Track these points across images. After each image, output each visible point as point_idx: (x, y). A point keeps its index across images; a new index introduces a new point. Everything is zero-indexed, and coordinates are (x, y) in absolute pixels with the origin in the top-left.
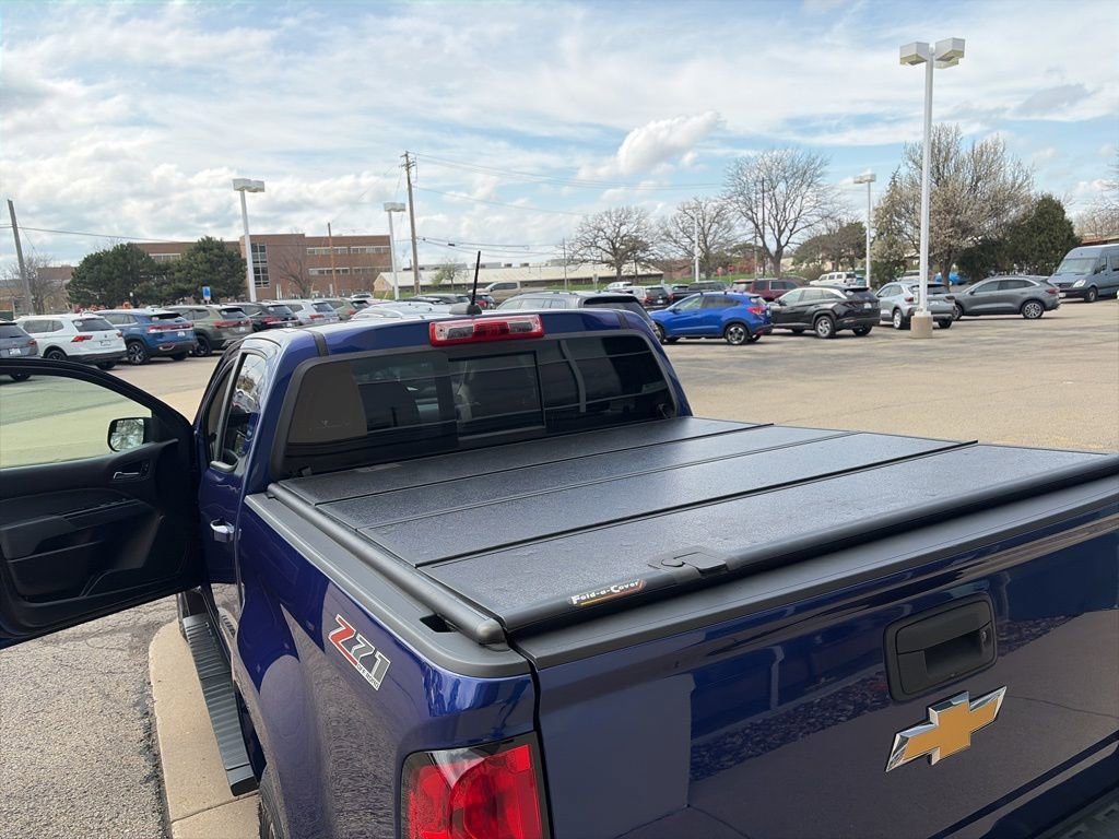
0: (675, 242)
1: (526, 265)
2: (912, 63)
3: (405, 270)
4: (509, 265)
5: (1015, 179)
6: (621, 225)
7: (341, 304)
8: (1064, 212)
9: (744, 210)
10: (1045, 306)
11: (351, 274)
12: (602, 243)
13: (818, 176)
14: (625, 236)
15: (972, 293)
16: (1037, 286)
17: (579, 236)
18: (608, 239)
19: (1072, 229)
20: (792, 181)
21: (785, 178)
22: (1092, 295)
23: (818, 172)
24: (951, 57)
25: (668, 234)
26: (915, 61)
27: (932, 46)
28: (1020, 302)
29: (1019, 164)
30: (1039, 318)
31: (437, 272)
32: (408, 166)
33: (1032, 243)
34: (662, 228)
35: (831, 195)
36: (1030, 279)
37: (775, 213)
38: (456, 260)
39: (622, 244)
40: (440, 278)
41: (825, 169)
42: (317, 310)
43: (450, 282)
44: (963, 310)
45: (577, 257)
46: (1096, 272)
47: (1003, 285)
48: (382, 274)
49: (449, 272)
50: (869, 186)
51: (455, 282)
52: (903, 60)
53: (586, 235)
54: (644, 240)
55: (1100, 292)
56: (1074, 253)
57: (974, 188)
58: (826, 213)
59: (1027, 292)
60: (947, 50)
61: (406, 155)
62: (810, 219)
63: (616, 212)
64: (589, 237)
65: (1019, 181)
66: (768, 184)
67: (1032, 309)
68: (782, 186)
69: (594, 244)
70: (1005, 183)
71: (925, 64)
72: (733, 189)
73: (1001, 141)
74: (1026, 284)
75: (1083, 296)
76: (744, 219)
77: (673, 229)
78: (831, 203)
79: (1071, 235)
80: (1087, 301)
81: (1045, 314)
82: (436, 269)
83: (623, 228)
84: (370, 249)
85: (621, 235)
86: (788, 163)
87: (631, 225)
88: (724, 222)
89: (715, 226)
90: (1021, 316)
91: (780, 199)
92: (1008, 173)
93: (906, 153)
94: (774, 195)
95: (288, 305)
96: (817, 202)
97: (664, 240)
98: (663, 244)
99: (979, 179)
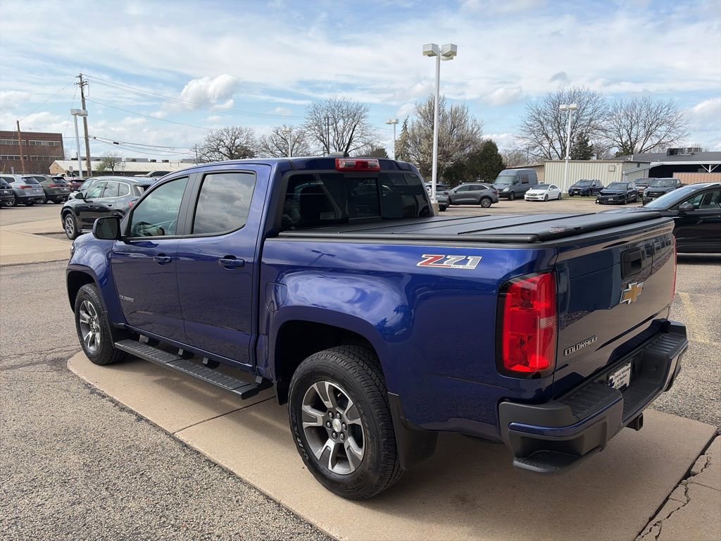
0: (271, 152)
1: (167, 161)
2: (429, 56)
3: (72, 159)
4: (154, 161)
5: (473, 129)
6: (235, 139)
7: (43, 179)
8: (497, 150)
9: (318, 135)
10: (492, 201)
11: (29, 160)
12: (222, 150)
13: (363, 118)
14: (238, 146)
15: (455, 192)
16: (487, 190)
17: (207, 143)
18: (227, 147)
19: (501, 159)
20: (346, 120)
21: (343, 117)
22: (512, 197)
23: (363, 116)
24: (450, 55)
25: (266, 147)
26: (431, 54)
27: (440, 47)
28: (480, 198)
29: (475, 120)
30: (489, 207)
31: (101, 162)
32: (82, 84)
33: (482, 166)
34: (263, 143)
35: (370, 130)
36: (485, 185)
37: (337, 138)
38: (116, 155)
39: (236, 151)
40: (102, 167)
41: (367, 113)
42: (27, 182)
43: (111, 170)
44: (451, 201)
45: (205, 158)
46: (514, 184)
47: (471, 188)
48: (56, 161)
49: (111, 162)
50: (395, 126)
51: (114, 170)
52: (425, 53)
53: (212, 144)
54: (251, 149)
55: (516, 195)
56: (503, 173)
57: (452, 132)
58: (367, 141)
59: (484, 192)
60: (448, 50)
61: (80, 76)
62: (358, 144)
63: (233, 129)
64: (214, 145)
65: (475, 130)
66: (331, 120)
67: (486, 202)
68: (341, 123)
69: (217, 150)
70: (468, 131)
71: (435, 57)
72: (311, 121)
73: (466, 106)
74: (484, 188)
75: (508, 196)
76: (318, 140)
77: (270, 144)
78: (370, 135)
79: (501, 163)
80: (510, 200)
81: (492, 205)
82: (98, 160)
83: (237, 140)
84: (44, 143)
85: (236, 145)
86: (345, 108)
87: (242, 139)
88: (302, 143)
89: (297, 145)
90: (480, 206)
91: (340, 129)
92: (469, 125)
93: (416, 108)
94: (336, 127)
95: (3, 178)
96: (362, 134)
97: (264, 151)
98: (264, 153)
99: (454, 127)
